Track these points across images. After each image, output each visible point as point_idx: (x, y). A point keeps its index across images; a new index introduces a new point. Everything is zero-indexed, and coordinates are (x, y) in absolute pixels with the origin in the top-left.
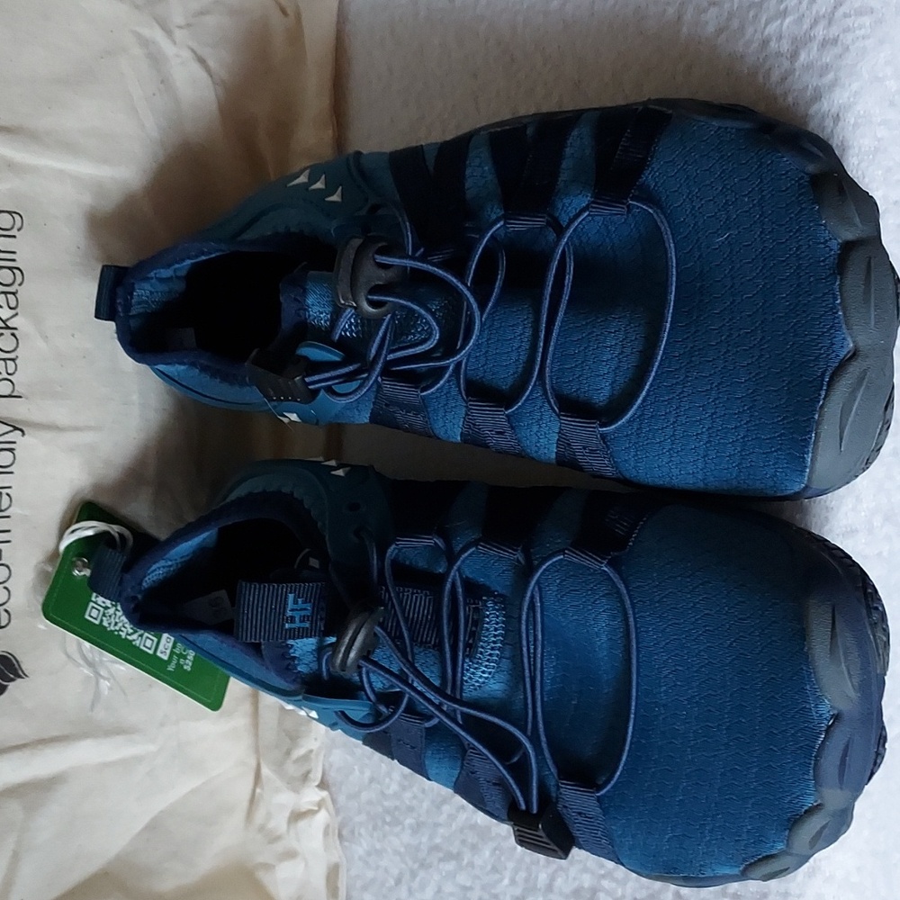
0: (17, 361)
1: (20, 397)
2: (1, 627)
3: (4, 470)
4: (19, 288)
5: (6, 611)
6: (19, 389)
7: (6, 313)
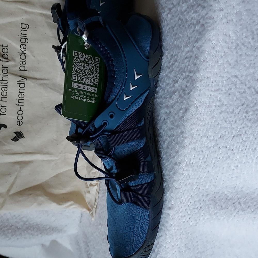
0: (26, 62)
1: (27, 71)
2: (20, 125)
3: (22, 88)
4: (27, 44)
5: (21, 121)
6: (26, 69)
7: (23, 50)
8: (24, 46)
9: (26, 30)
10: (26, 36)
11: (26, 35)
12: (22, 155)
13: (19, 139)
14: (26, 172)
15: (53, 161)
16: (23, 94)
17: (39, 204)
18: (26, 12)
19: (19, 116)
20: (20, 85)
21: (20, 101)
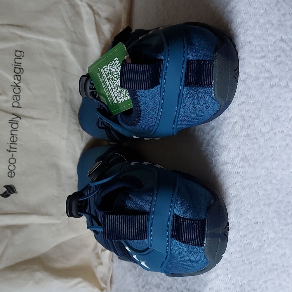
0: (20, 97)
1: (21, 108)
2: (11, 177)
3: (15, 129)
4: (22, 75)
5: (14, 172)
6: (21, 105)
7: (17, 82)
8: (18, 77)
9: (21, 59)
10: (21, 66)
11: (21, 64)
12: (14, 216)
13: (10, 194)
14: (19, 238)
15: (53, 225)
16: (16, 137)
17: (37, 283)
18: (21, 37)
19: (10, 165)
20: (12, 125)
21: (13, 146)
